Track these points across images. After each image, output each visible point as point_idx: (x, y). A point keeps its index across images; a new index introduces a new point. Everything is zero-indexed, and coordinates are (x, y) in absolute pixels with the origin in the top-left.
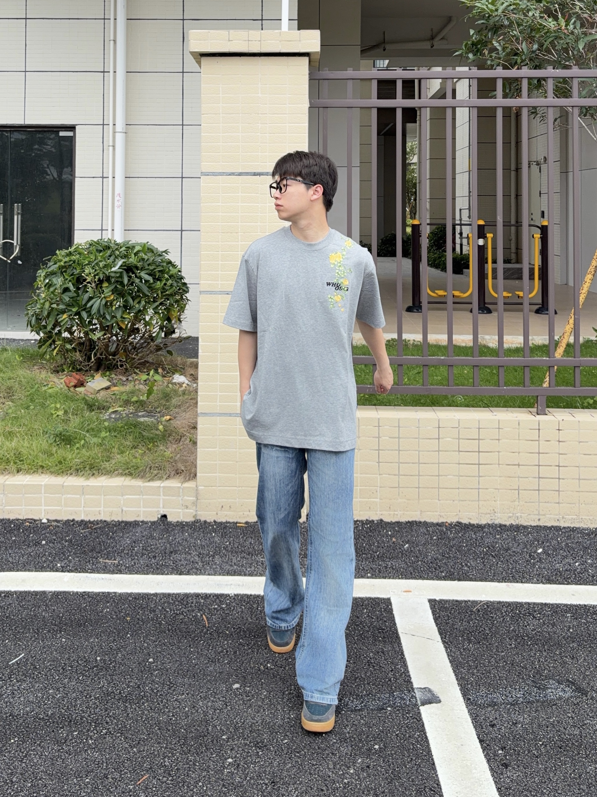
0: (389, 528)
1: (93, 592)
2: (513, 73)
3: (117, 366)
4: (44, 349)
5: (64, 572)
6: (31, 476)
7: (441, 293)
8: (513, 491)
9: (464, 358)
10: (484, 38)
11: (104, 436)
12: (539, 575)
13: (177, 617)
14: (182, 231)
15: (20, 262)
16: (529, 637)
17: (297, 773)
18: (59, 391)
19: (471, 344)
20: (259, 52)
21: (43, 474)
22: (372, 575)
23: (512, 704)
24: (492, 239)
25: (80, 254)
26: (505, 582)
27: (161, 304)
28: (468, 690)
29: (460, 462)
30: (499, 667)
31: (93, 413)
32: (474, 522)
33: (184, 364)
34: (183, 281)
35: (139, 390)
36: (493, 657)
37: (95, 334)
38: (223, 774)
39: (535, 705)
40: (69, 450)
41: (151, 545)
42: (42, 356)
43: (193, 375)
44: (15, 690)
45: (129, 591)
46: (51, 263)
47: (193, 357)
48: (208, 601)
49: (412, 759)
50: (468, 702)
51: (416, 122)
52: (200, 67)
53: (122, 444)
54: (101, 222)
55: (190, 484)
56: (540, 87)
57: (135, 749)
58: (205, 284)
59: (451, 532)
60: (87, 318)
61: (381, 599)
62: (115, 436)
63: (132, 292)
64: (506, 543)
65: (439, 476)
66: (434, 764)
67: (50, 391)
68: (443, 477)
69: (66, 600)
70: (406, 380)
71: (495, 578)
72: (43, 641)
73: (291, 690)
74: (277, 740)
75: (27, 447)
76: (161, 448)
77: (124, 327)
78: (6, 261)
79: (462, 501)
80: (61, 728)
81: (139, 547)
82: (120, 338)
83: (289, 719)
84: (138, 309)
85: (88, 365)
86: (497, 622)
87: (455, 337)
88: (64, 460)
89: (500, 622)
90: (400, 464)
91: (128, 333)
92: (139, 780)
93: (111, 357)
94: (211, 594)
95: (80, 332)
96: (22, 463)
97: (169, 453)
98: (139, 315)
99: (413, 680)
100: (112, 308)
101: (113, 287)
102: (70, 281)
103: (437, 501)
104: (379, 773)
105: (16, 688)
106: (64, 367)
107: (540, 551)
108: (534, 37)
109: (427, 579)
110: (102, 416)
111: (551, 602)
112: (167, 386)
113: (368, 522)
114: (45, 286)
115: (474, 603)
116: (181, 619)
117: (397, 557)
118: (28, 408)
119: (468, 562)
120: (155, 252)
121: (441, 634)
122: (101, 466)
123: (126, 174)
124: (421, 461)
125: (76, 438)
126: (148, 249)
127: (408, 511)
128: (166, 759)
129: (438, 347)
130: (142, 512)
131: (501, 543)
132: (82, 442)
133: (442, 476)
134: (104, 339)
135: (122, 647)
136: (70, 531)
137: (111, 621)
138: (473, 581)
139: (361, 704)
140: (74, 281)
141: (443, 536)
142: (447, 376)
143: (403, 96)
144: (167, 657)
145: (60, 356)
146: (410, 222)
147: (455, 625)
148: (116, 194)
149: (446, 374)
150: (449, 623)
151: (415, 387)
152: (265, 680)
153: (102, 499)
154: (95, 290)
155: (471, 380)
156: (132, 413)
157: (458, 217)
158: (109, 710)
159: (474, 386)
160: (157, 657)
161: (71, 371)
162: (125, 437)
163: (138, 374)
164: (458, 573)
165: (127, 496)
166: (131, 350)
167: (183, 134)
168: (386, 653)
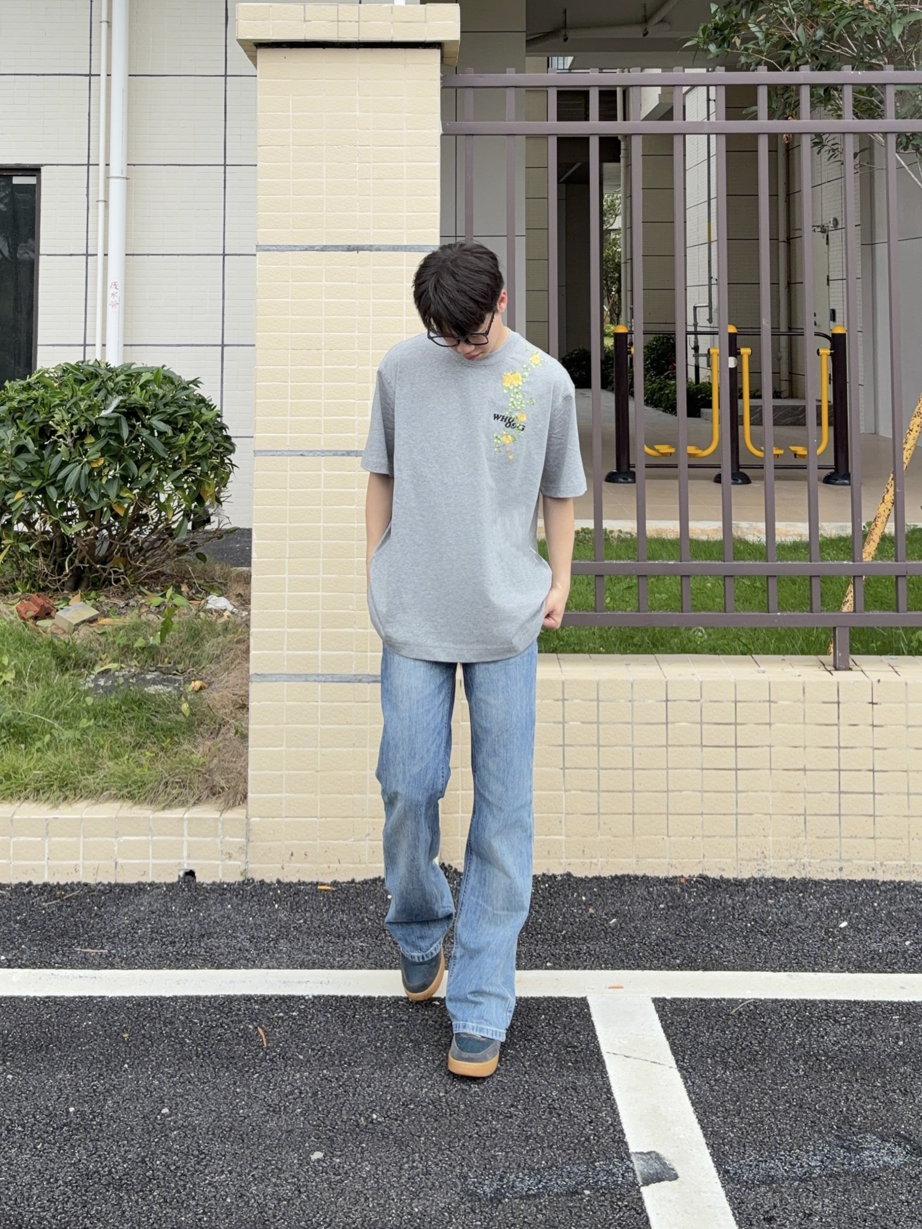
0: (583, 888)
1: (62, 997)
2: (784, 77)
3: (110, 582)
5: (13, 968)
7: (664, 449)
8: (795, 818)
9: (704, 562)
10: (734, 18)
11: (85, 726)
12: (843, 960)
13: (212, 1032)
14: (223, 346)
16: (828, 1057)
18: (8, 627)
19: (719, 536)
20: (356, 40)
22: (555, 964)
23: (802, 1180)
24: (750, 357)
25: (45, 387)
26: (785, 971)
27: (187, 472)
28: (724, 1154)
29: (704, 767)
30: (778, 1111)
31: (67, 676)
32: (729, 875)
33: (226, 577)
34: (224, 433)
35: (148, 624)
36: (766, 1094)
37: (70, 526)
39: (842, 1180)
40: (24, 752)
41: (167, 926)
43: (242, 596)
45: (127, 995)
47: (242, 565)
48: (267, 1007)
50: (726, 1176)
51: (618, 161)
52: (256, 65)
53: (117, 740)
54: (83, 331)
55: (236, 814)
56: (829, 100)
58: (263, 438)
59: (690, 894)
60: (58, 499)
61: (570, 999)
62: (105, 727)
63: (137, 453)
64: (785, 913)
65: (667, 791)
68: (676, 793)
69: (15, 1010)
70: (608, 600)
71: (768, 965)
73: (413, 1162)
76: (185, 747)
77: (121, 513)
79: (708, 837)
81: (146, 928)
82: (114, 533)
83: (411, 1215)
84: (146, 482)
85: (59, 580)
86: (773, 1029)
87: (692, 525)
88: (15, 773)
89: (778, 1029)
90: (601, 771)
91: (129, 524)
93: (98, 566)
94: (273, 996)
95: (45, 523)
97: (199, 755)
98: (149, 492)
99: (629, 1138)
100: (101, 480)
101: (101, 444)
102: (28, 434)
103: (666, 838)
106: (18, 583)
107: (844, 924)
108: (818, 16)
109: (650, 969)
110: (81, 681)
111: (865, 999)
112: (197, 616)
113: (545, 879)
115: (733, 1002)
116: (219, 1035)
117: (598, 938)
119: (720, 943)
120: (176, 383)
121: (675, 1053)
122: (79, 782)
123: (126, 249)
124: (636, 765)
125: (36, 731)
126: (165, 377)
127: (615, 857)
129: (662, 542)
130: (151, 866)
131: (777, 914)
132: (47, 738)
133: (673, 791)
134: (87, 534)
135: (114, 1087)
136: (23, 904)
137: (96, 1040)
138: (729, 970)
139: (537, 1184)
140: (36, 434)
141: (677, 903)
142: (678, 593)
143: (600, 115)
144: (193, 1105)
145: (9, 565)
146: (611, 328)
147: (700, 1036)
148: (109, 284)
149: (676, 589)
150: (689, 1034)
151: (624, 613)
152: (367, 1144)
153: (81, 844)
154: (72, 450)
155: (718, 600)
156: (135, 675)
157: (690, 321)
158: (89, 1206)
159: (725, 611)
160: (177, 1104)
161: (30, 591)
162: (121, 728)
163: (146, 595)
164: (704, 960)
165: (124, 838)
166: (134, 553)
167: (225, 180)
168: (580, 1090)
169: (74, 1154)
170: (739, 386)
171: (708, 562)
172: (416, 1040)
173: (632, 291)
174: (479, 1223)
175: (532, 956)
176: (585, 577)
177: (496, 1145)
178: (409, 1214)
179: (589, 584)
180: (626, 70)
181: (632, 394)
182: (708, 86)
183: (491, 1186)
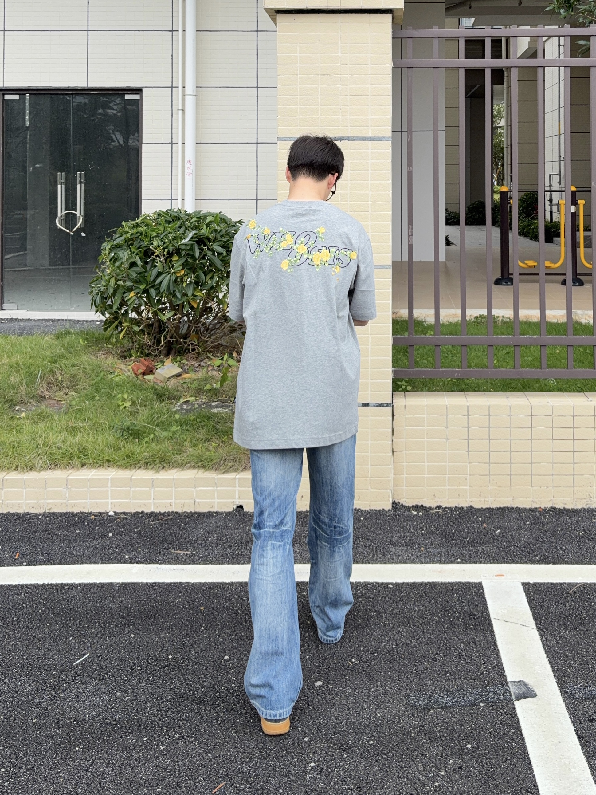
0: (480, 514)
1: (163, 583)
3: (189, 350)
4: (110, 331)
5: (133, 563)
6: (97, 470)
7: (531, 263)
9: (555, 337)
11: (175, 430)
14: (257, 200)
15: (83, 234)
17: (385, 777)
18: (127, 379)
19: (564, 320)
20: (338, 8)
21: (109, 468)
22: (462, 560)
24: (584, 205)
25: (147, 225)
28: (564, 682)
29: (554, 450)
31: (163, 404)
32: (569, 506)
35: (212, 377)
36: (590, 646)
37: (164, 314)
38: (305, 780)
40: (138, 443)
41: (226, 535)
42: (108, 340)
44: (80, 693)
45: (203, 581)
46: (117, 236)
49: (506, 758)
50: (566, 695)
51: (503, 84)
52: (276, 24)
53: (194, 437)
54: (170, 191)
57: (210, 755)
59: (545, 517)
60: (156, 296)
61: (472, 583)
62: (187, 430)
63: (204, 266)
65: (531, 463)
66: (530, 763)
67: (117, 379)
68: (537, 464)
69: (135, 592)
70: (495, 361)
71: (592, 560)
72: (110, 637)
73: (377, 687)
74: (363, 741)
75: (92, 442)
77: (195, 306)
78: (69, 233)
79: (556, 487)
80: (130, 733)
81: (214, 537)
82: (191, 318)
83: (376, 718)
84: (210, 286)
85: (158, 349)
86: (595, 603)
87: (548, 312)
88: (132, 454)
90: (491, 453)
91: (200, 313)
92: (215, 788)
93: (181, 340)
95: (148, 312)
96: (86, 457)
98: (212, 292)
99: (507, 673)
100: (182, 284)
101: (182, 261)
102: (137, 254)
103: (530, 487)
104: (472, 775)
105: (81, 691)
106: (132, 351)
109: (521, 563)
110: (172, 406)
113: (457, 509)
114: (110, 260)
115: (570, 585)
117: (489, 542)
118: (93, 399)
119: (563, 546)
120: (228, 223)
121: (535, 619)
122: (172, 459)
123: (196, 140)
124: (513, 449)
125: (145, 432)
126: (221, 219)
127: (499, 497)
128: (244, 765)
129: (529, 324)
130: (216, 503)
132: (152, 436)
133: (535, 463)
134: (174, 320)
135: (196, 643)
136: (138, 523)
137: (184, 611)
138: (568, 564)
139: (451, 700)
140: (142, 255)
141: (537, 521)
142: (539, 357)
143: (491, 55)
144: (244, 654)
145: (127, 339)
146: (498, 188)
147: (550, 608)
148: (186, 162)
149: (537, 354)
150: (544, 606)
151: (505, 370)
152: (349, 677)
153: (174, 491)
154: (165, 265)
155: (563, 361)
156: (205, 403)
157: (547, 183)
158: (181, 713)
159: (567, 369)
160: (234, 653)
161: (140, 356)
162: (197, 431)
163: (211, 359)
164: (553, 557)
165: (200, 488)
166: (204, 331)
167: (257, 97)
168: (478, 643)
169: (171, 683)
170: (577, 223)
171: (557, 337)
172: (379, 611)
173: (511, 165)
174: (416, 723)
175: (449, 555)
176: (481, 347)
177: (427, 677)
178: (374, 717)
179: (484, 351)
180: (508, 27)
181: (511, 229)
182: (559, 37)
183: (424, 701)
